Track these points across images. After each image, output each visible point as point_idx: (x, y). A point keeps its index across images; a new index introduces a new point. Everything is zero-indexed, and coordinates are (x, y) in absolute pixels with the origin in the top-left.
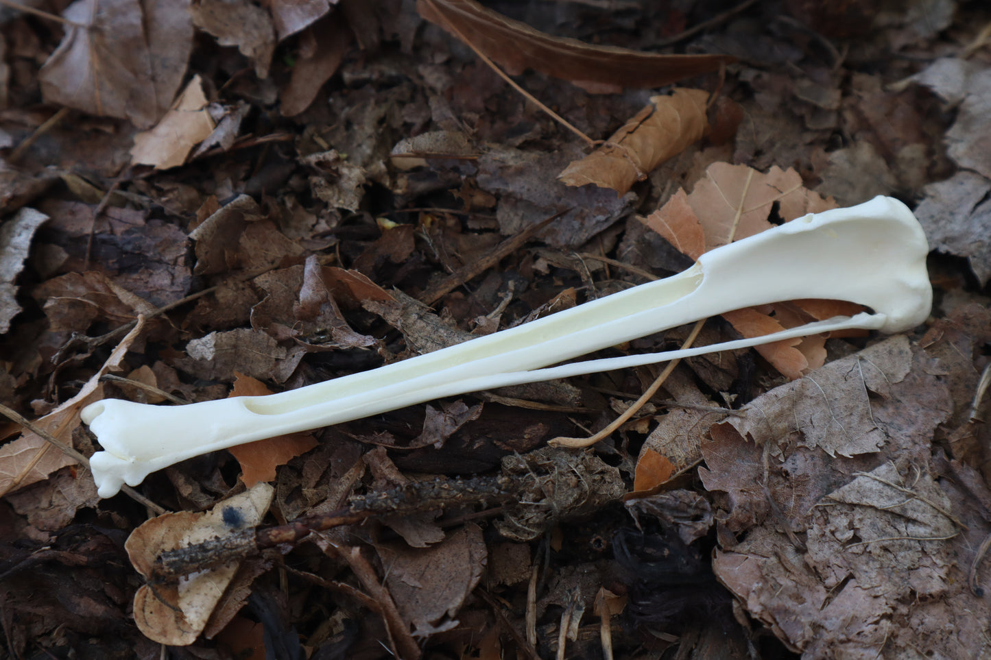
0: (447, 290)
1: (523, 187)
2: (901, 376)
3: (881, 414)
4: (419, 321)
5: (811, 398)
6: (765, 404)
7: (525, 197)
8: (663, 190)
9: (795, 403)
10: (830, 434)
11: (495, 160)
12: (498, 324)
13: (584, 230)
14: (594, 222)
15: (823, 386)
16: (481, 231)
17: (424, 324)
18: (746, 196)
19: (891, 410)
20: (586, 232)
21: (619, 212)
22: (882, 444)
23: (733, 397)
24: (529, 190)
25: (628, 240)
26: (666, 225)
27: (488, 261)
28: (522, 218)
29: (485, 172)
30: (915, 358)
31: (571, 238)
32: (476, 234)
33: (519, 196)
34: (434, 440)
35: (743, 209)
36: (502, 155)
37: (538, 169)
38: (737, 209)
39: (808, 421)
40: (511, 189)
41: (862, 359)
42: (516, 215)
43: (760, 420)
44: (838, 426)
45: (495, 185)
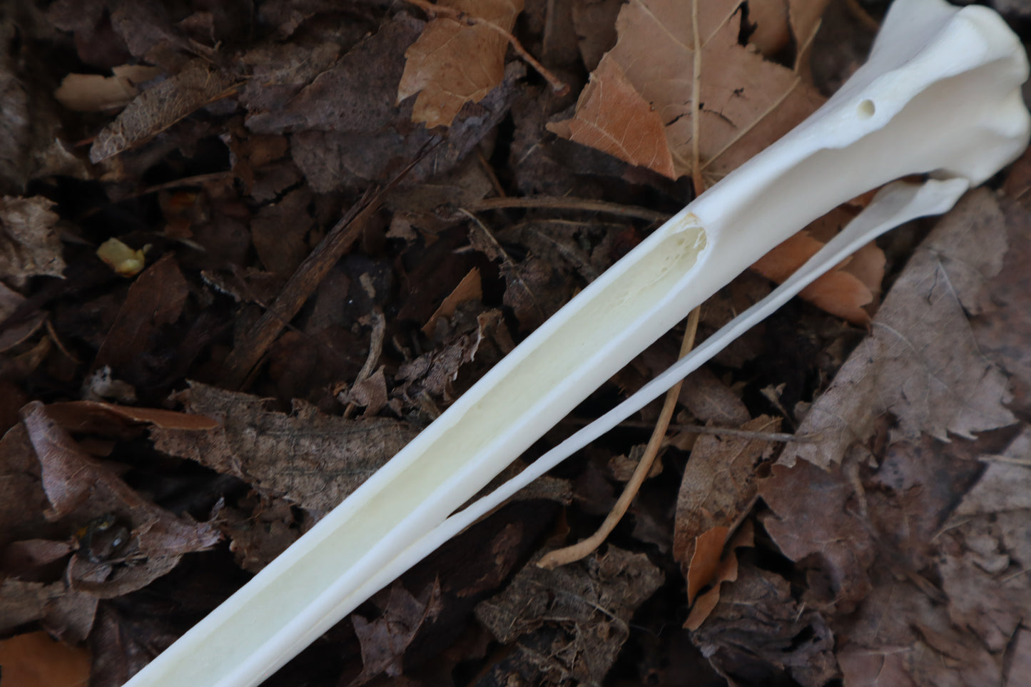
0: (271, 338)
1: (332, 113)
2: (996, 262)
3: (988, 337)
4: (261, 439)
5: (896, 359)
6: (840, 403)
7: (338, 127)
8: (544, 15)
9: (875, 379)
10: (933, 405)
11: (270, 87)
12: (383, 384)
13: (450, 146)
14: (464, 129)
15: (905, 332)
16: (279, 199)
17: (271, 441)
18: (698, 12)
19: (997, 325)
20: (455, 146)
21: (502, 103)
22: (1009, 399)
23: (780, 388)
24: (342, 115)
25: (524, 137)
26: (602, 130)
27: (321, 269)
28: (341, 152)
29: (256, 110)
30: (1008, 222)
31: (432, 164)
32: (272, 205)
33: (327, 128)
34: (382, 665)
35: (701, 42)
36: (279, 73)
37: (347, 75)
38: (692, 46)
39: (898, 396)
40: (311, 123)
41: (943, 259)
42: (328, 150)
43: (841, 431)
44: (940, 386)
45: (278, 125)
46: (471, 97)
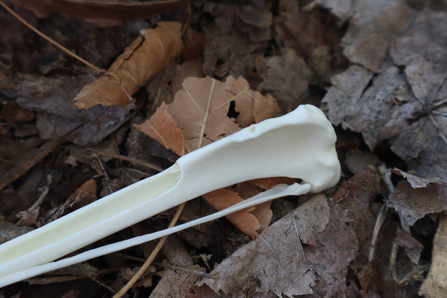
1: (52, 106)
2: (323, 227)
3: (312, 257)
5: (263, 254)
6: (231, 265)
7: (54, 112)
8: (156, 95)
9: (252, 260)
10: (278, 280)
11: (28, 88)
12: (37, 215)
13: (100, 132)
14: (107, 126)
15: (271, 243)
16: (26, 138)
18: (211, 99)
19: (318, 253)
20: (102, 133)
21: (124, 118)
22: (313, 284)
23: (209, 256)
24: (56, 107)
25: (132, 136)
26: (155, 130)
27: (29, 164)
28: (56, 125)
29: (21, 96)
30: (332, 211)
31: (92, 138)
32: (22, 140)
33: (50, 112)
35: (210, 110)
36: (33, 84)
37: (61, 91)
38: (205, 111)
39: (262, 271)
40: (43, 107)
41: (296, 218)
42: (51, 123)
43: (228, 277)
44: (283, 272)
45: (31, 105)
46: (102, 103)
